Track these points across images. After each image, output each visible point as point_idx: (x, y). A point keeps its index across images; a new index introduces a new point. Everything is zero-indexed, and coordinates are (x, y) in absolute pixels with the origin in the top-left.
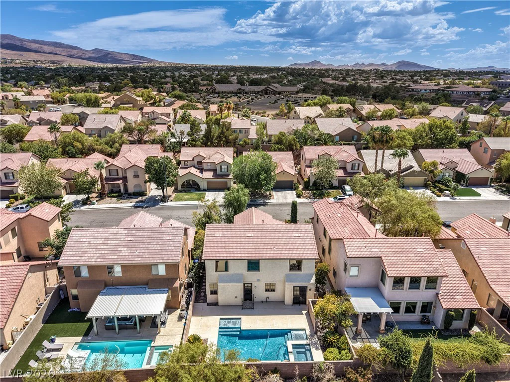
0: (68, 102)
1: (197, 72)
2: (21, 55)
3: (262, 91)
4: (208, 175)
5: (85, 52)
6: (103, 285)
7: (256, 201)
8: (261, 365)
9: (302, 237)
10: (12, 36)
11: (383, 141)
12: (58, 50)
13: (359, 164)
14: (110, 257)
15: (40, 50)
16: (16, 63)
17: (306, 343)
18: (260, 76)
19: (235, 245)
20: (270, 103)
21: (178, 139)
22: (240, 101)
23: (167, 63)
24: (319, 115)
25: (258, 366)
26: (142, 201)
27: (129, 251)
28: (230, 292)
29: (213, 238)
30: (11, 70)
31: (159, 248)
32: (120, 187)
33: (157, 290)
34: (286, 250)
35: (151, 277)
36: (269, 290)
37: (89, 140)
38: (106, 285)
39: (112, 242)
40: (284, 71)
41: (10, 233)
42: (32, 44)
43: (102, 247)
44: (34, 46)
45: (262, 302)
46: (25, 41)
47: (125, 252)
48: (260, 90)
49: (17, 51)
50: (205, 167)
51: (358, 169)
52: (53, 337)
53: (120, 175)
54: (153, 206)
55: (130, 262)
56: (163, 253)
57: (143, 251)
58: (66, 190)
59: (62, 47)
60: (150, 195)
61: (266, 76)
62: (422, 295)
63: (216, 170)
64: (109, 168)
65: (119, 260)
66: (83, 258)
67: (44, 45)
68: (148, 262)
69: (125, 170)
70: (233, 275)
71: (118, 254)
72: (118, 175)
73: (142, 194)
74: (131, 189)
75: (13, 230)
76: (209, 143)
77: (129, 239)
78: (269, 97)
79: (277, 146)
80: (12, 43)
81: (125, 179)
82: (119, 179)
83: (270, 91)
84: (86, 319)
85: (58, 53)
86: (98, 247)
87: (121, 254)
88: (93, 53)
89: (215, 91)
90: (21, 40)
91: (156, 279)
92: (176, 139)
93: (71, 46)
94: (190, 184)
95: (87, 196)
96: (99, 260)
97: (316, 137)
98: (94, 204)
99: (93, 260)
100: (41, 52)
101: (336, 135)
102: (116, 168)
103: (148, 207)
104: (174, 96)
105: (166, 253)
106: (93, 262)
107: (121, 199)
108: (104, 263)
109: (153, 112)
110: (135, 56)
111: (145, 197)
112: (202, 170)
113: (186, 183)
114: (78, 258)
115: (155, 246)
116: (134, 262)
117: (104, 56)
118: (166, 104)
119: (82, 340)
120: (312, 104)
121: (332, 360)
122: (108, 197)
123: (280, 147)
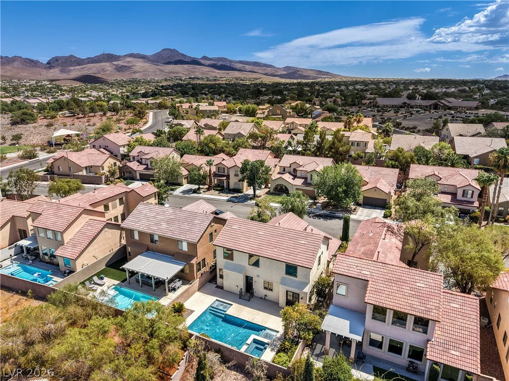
0: (238, 113)
1: (373, 86)
2: (228, 74)
3: (430, 105)
4: (299, 182)
5: (277, 70)
6: (146, 249)
7: (335, 213)
8: (209, 341)
9: (306, 245)
10: (225, 58)
11: (499, 166)
12: (256, 69)
13: (473, 192)
14: (153, 228)
15: (242, 69)
16: (222, 80)
17: (267, 342)
18: (444, 90)
19: (244, 239)
20: (431, 118)
21: (293, 148)
22: (396, 115)
23: (349, 77)
24: (477, 134)
25: (206, 341)
26: (236, 197)
27: (167, 226)
28: (233, 280)
29: (230, 229)
30: (217, 86)
31: (188, 228)
32: (223, 183)
33: (179, 262)
34: (286, 253)
35: (177, 250)
36: (267, 288)
37: (222, 143)
38: (148, 250)
39: (160, 217)
40: (483, 84)
41: (118, 201)
42: (238, 64)
43: (151, 219)
44: (239, 66)
45: (261, 298)
46: (233, 62)
47: (164, 225)
48: (428, 104)
49: (225, 70)
50: (298, 174)
51: (472, 197)
52: (102, 276)
53: (226, 173)
54: (241, 202)
55: (163, 234)
56: (188, 233)
57: (176, 228)
58: (188, 180)
59: (260, 66)
60: (246, 193)
61: (453, 90)
62: (409, 336)
63: (307, 178)
64: (218, 166)
65: (157, 231)
66: (137, 224)
67: (247, 64)
68: (175, 237)
69: (228, 169)
70: (237, 265)
71: (158, 227)
72: (224, 173)
73: (239, 191)
74: (232, 186)
75: (121, 199)
76: (318, 153)
77: (171, 217)
78: (435, 112)
79: (390, 162)
80: (224, 64)
81: (228, 177)
82: (223, 176)
83: (440, 105)
84: (121, 268)
85: (255, 71)
86: (150, 219)
87: (160, 227)
88: (284, 70)
89: (376, 105)
90: (231, 61)
91: (180, 253)
92: (292, 147)
93: (267, 64)
94: (283, 189)
95: (198, 187)
96: (145, 228)
97: (444, 157)
98: (200, 193)
99: (142, 227)
100: (243, 71)
101: (476, 157)
102: (223, 167)
103: (238, 202)
104: (326, 108)
105: (191, 233)
106: (141, 229)
107: (222, 193)
108: (147, 231)
109: (293, 123)
110: (320, 72)
111: (240, 194)
112: (295, 177)
113: (279, 187)
114: (134, 224)
115: (186, 226)
116: (166, 235)
117: (292, 72)
118: (313, 116)
119: (118, 284)
120: (477, 121)
121: (276, 363)
122: (214, 189)
123: (394, 163)
